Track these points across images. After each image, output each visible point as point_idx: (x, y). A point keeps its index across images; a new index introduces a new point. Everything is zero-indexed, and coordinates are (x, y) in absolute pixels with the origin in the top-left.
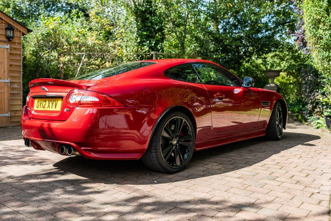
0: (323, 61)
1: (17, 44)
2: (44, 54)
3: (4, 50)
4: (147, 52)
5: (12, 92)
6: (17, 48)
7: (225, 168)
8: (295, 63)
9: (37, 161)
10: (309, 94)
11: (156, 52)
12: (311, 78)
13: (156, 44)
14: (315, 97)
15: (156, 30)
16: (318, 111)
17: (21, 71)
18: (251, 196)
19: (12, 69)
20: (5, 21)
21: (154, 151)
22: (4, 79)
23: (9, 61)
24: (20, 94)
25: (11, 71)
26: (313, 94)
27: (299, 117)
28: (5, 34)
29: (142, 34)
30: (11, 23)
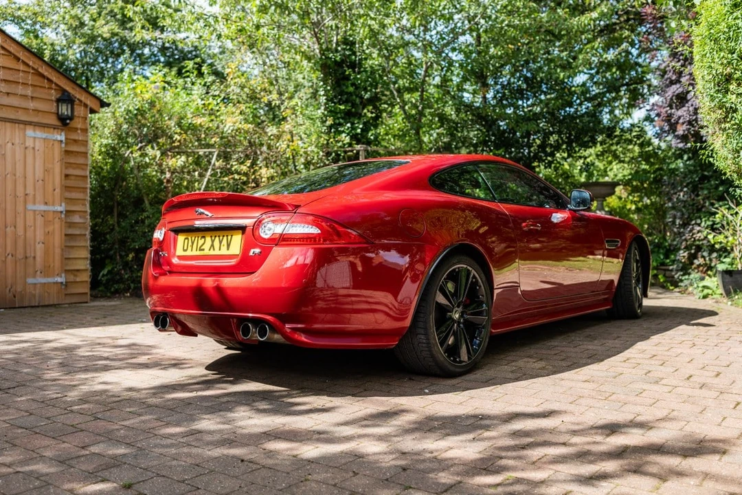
0: (736, 155)
1: (79, 131)
2: (132, 153)
3: (53, 144)
4: (346, 146)
5: (70, 231)
6: (79, 140)
7: (554, 367)
8: (647, 167)
9: (167, 363)
10: (682, 230)
11: (365, 146)
12: (686, 196)
13: (365, 130)
14: (694, 236)
15: (364, 100)
16: (700, 264)
17: (86, 188)
18: (622, 409)
19: (70, 183)
20: (56, 85)
21: (422, 331)
22: (53, 205)
23: (64, 168)
24: (85, 235)
25: (67, 188)
26: (689, 229)
27: (659, 278)
28: (56, 112)
29: (336, 108)
30: (67, 89)
